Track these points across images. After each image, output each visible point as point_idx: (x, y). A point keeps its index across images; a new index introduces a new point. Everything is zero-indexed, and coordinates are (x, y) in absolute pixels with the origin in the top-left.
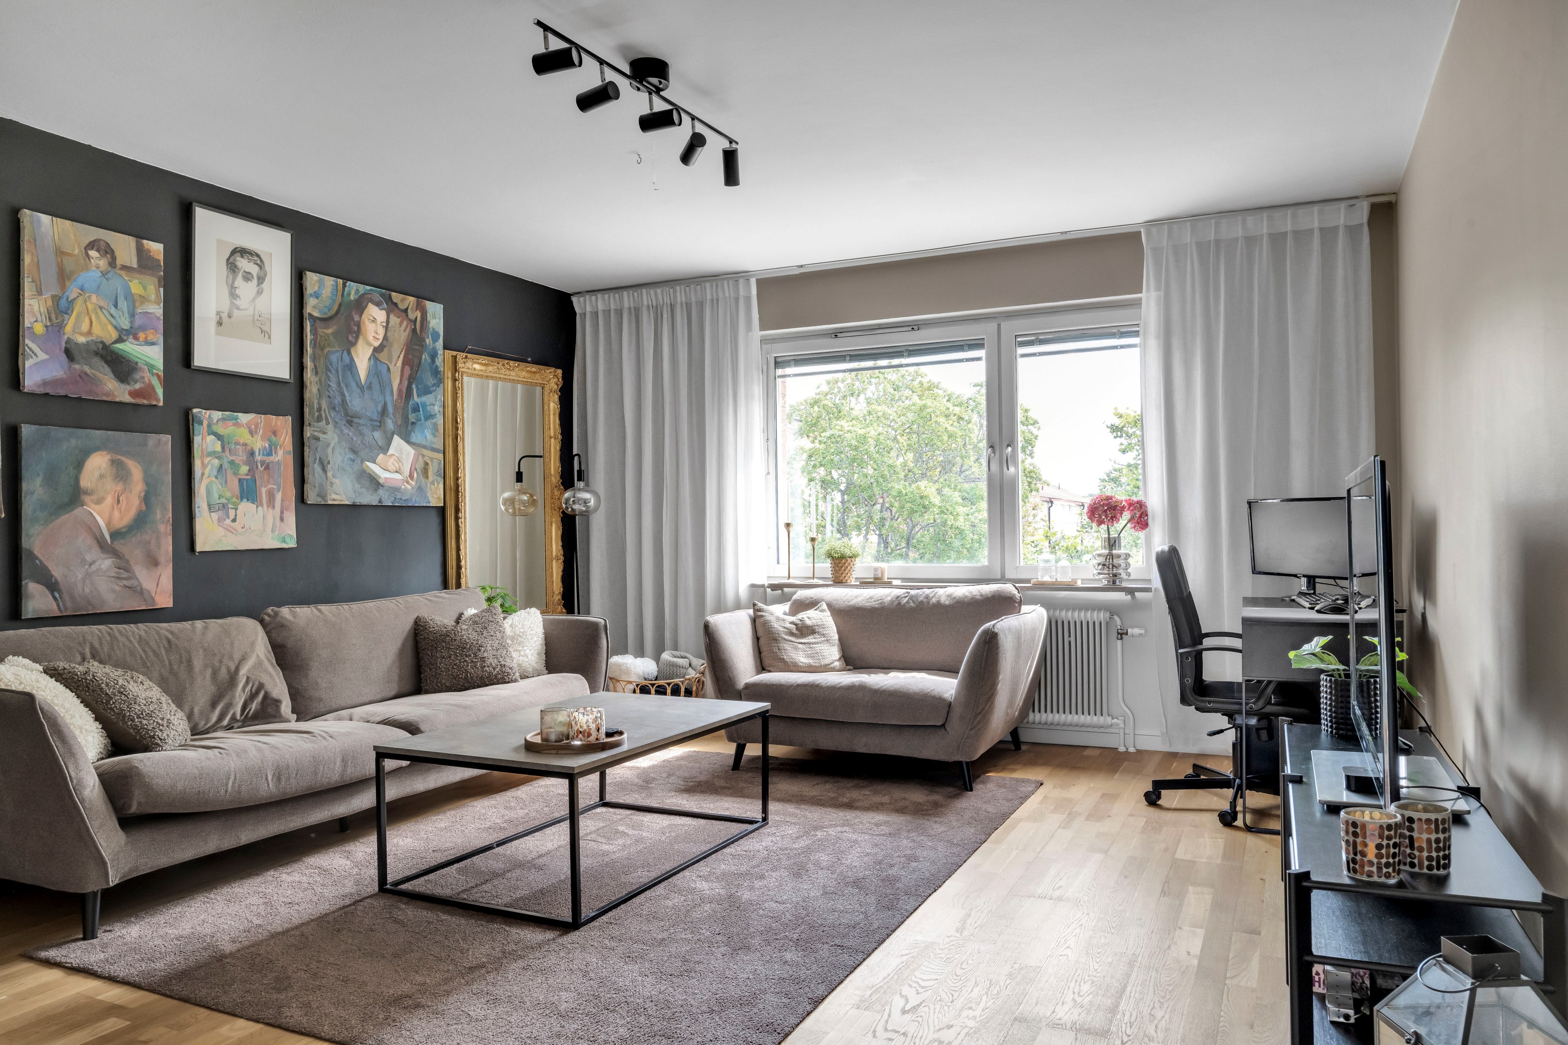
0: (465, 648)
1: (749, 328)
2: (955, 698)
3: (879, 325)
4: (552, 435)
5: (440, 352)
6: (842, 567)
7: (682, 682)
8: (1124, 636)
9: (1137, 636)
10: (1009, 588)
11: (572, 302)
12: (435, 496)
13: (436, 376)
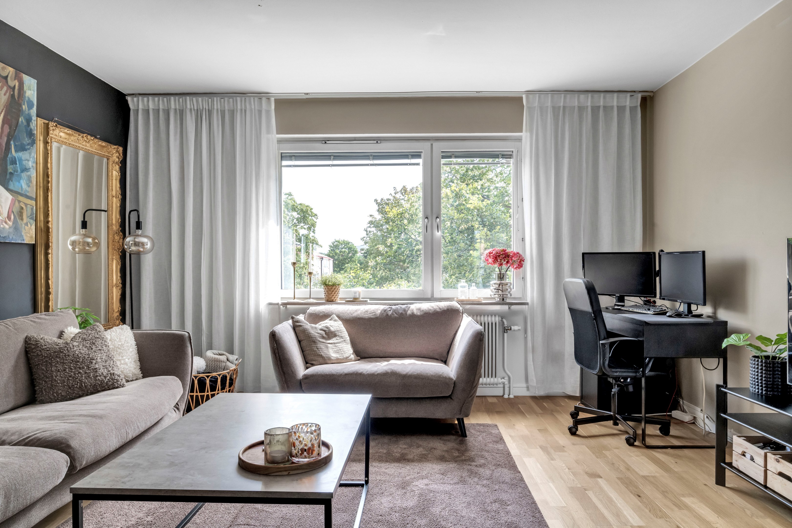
0: (78, 362)
1: (268, 132)
2: (458, 377)
3: (355, 138)
4: (114, 195)
5: (34, 118)
6: (333, 291)
7: (228, 373)
8: (508, 331)
9: (516, 331)
10: (455, 304)
11: (127, 101)
12: (28, 235)
13: (30, 138)
